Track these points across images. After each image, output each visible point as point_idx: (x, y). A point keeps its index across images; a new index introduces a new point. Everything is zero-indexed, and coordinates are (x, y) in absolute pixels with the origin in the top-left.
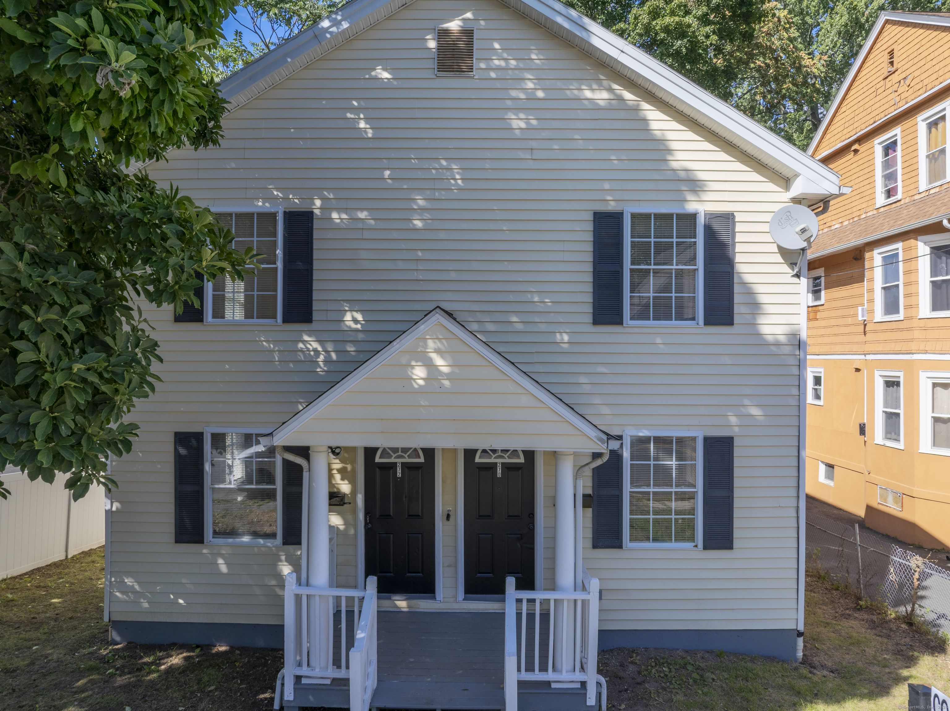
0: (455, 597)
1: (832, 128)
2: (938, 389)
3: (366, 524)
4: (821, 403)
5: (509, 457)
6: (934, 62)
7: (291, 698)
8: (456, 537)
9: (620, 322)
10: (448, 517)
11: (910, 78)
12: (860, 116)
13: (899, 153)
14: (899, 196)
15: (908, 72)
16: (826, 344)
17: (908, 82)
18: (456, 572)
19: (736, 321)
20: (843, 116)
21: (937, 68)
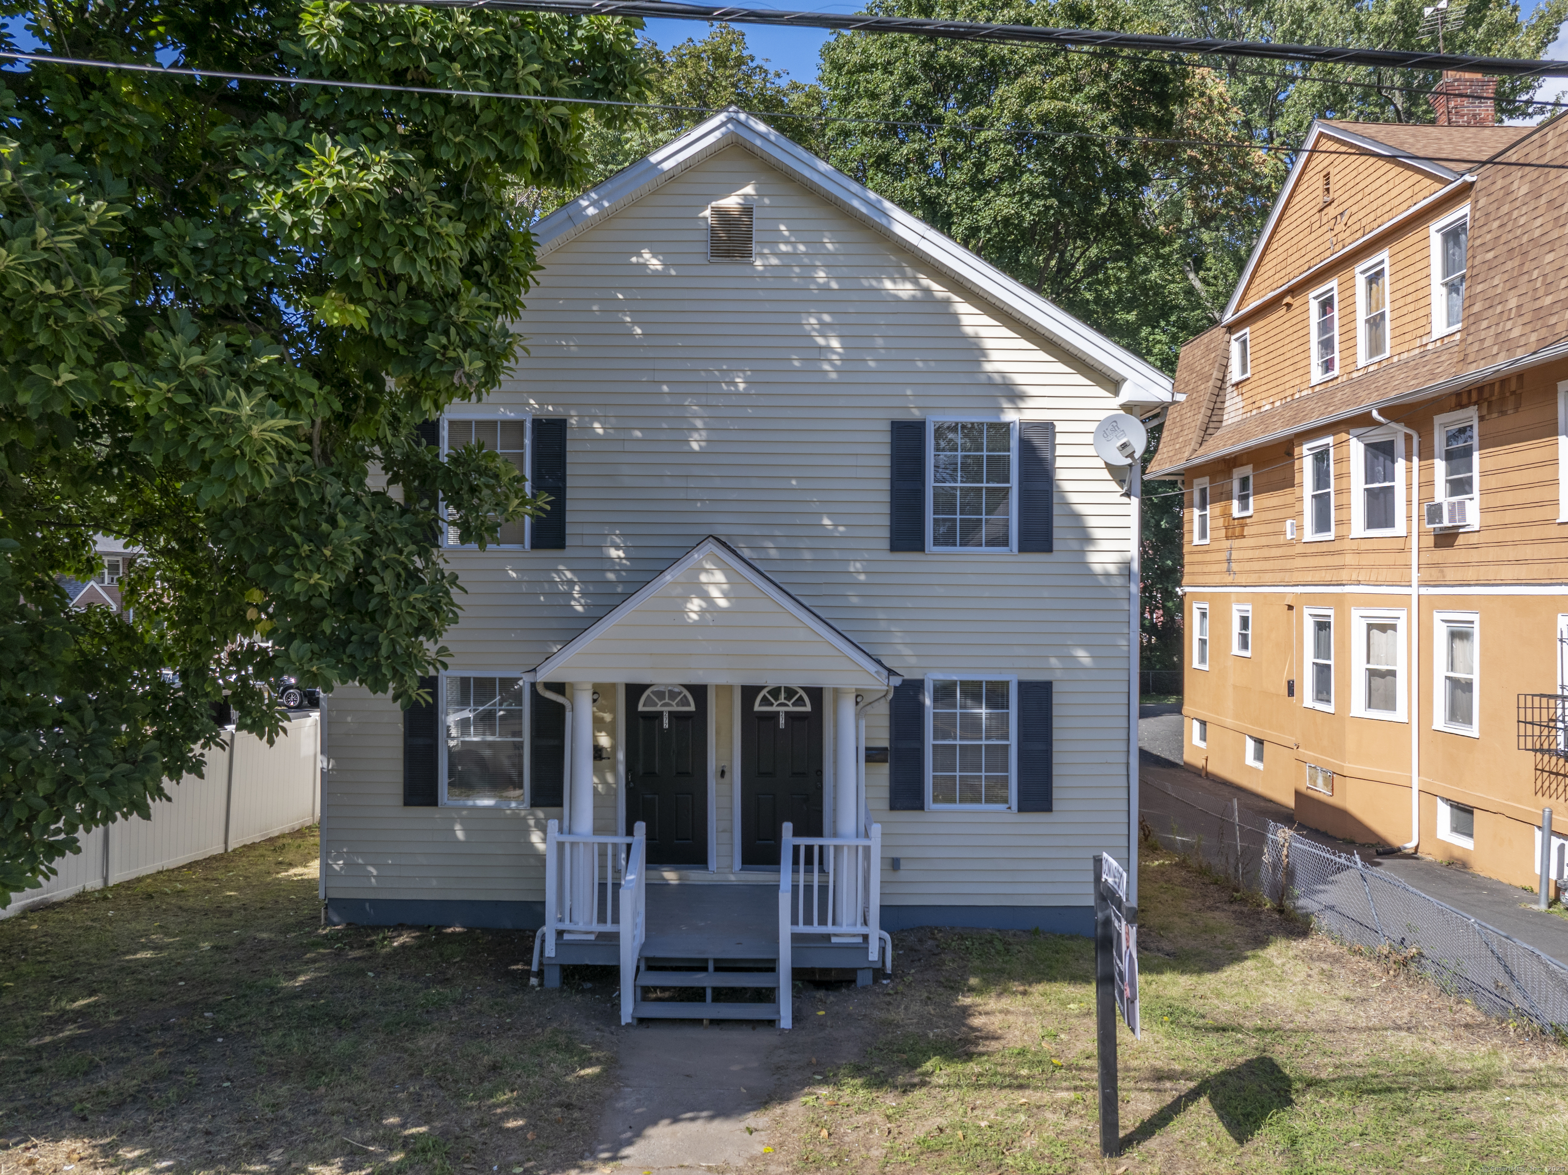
0: (731, 867)
1: (1262, 270)
2: (1375, 633)
3: (627, 783)
4: (1248, 654)
5: (794, 704)
6: (1372, 197)
7: (553, 955)
8: (731, 797)
9: (921, 548)
10: (723, 773)
11: (1347, 214)
12: (1294, 258)
13: (1336, 313)
14: (1336, 372)
15: (1345, 206)
16: (1255, 572)
17: (1345, 219)
18: (732, 838)
19: (1055, 547)
20: (1274, 255)
21: (1374, 205)
